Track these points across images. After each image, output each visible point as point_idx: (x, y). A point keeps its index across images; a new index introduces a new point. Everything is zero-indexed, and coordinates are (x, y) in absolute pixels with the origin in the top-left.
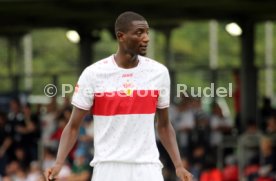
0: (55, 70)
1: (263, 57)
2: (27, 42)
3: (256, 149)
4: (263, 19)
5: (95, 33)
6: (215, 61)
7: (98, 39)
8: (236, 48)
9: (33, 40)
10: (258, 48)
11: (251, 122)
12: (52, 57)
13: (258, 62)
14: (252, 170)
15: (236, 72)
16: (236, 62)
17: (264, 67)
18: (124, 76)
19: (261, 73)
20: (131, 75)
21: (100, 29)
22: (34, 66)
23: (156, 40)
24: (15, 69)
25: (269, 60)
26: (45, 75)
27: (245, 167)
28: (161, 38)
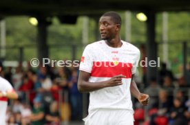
0: (21, 44)
1: (161, 36)
2: (3, 25)
3: (156, 97)
4: (161, 11)
5: (48, 19)
7: (50, 23)
8: (143, 29)
9: (7, 24)
10: (158, 29)
11: (154, 79)
12: (19, 35)
13: (158, 39)
14: (154, 111)
17: (162, 42)
19: (160, 46)
20: (117, 52)
21: (52, 17)
22: (7, 41)
23: (89, 24)
25: (165, 38)
26: (14, 47)
27: (149, 110)
28: (93, 23)
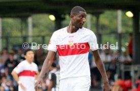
0: (43, 34)
2: (30, 20)
5: (63, 16)
6: (120, 29)
7: (64, 19)
8: (131, 23)
9: (33, 20)
12: (42, 28)
15: (131, 34)
16: (131, 30)
18: (70, 37)
21: (65, 14)
22: (33, 32)
23: (92, 20)
24: (24, 33)
26: (38, 36)
28: (95, 19)
